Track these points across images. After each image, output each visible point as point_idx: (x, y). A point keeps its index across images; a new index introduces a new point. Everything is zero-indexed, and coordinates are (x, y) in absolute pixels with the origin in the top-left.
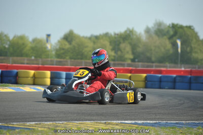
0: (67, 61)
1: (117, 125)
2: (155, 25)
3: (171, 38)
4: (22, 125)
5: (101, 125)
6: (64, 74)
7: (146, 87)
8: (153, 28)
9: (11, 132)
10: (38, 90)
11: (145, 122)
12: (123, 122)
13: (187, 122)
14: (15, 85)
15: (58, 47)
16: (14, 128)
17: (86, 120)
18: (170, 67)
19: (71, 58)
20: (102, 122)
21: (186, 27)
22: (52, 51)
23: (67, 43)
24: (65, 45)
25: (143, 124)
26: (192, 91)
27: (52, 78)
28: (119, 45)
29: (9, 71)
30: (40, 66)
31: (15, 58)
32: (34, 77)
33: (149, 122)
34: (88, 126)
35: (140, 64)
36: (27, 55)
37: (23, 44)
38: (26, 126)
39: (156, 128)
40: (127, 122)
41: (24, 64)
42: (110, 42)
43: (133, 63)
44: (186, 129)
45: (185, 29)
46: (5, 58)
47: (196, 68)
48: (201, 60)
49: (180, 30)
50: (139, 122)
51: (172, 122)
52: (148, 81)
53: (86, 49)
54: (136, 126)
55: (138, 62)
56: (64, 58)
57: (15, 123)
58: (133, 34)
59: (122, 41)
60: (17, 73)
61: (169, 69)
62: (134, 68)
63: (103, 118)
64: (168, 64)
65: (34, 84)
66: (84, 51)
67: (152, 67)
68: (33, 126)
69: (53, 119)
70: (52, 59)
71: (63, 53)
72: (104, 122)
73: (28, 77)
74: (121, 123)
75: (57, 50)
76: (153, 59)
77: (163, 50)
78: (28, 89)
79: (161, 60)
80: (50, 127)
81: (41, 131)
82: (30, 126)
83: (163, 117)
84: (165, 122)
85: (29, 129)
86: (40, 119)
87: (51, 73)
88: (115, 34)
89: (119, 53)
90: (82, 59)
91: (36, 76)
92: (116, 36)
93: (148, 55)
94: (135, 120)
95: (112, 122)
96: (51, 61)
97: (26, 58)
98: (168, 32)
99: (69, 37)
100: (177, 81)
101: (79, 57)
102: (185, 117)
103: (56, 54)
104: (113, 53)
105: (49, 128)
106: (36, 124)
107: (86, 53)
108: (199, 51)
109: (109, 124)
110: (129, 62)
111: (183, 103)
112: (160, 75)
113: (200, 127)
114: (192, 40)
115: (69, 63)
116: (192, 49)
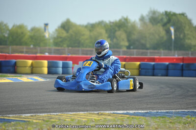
0: (64, 50)
1: (109, 115)
2: (149, 14)
3: (164, 25)
4: (18, 117)
5: (94, 115)
7: (140, 74)
8: (147, 16)
9: (6, 124)
10: (35, 80)
11: (137, 111)
12: (116, 112)
13: (177, 111)
14: (13, 75)
15: (55, 36)
16: (9, 121)
17: (80, 111)
19: (68, 46)
20: (95, 112)
21: (180, 14)
22: (50, 39)
23: (64, 32)
25: (134, 114)
26: (184, 78)
27: (49, 67)
28: (114, 33)
29: (7, 61)
30: (38, 55)
31: (14, 47)
32: (32, 66)
33: (140, 111)
34: (82, 117)
35: (135, 51)
36: (26, 44)
37: (22, 33)
38: (21, 118)
39: (147, 118)
40: (119, 112)
41: (22, 52)
42: (106, 31)
43: (128, 50)
44: (175, 118)
46: (5, 46)
47: (189, 54)
48: (195, 46)
49: (174, 18)
50: (131, 112)
51: (162, 111)
52: (141, 69)
54: (128, 116)
55: (133, 49)
56: (62, 46)
57: (11, 116)
58: (127, 22)
59: (117, 29)
60: (16, 63)
61: (162, 57)
62: (128, 56)
63: (96, 108)
64: (162, 51)
65: (32, 73)
66: (80, 39)
67: (147, 53)
68: (28, 118)
69: (48, 111)
70: (50, 47)
71: (61, 42)
72: (97, 112)
73: (26, 67)
74: (114, 113)
75: (55, 38)
76: (148, 46)
77: (157, 37)
78: (25, 79)
79: (156, 47)
80: (45, 119)
81: (36, 124)
82: (25, 118)
83: (154, 106)
84: (155, 111)
85: (24, 121)
86: (36, 110)
87: (48, 62)
88: (110, 22)
89: (115, 40)
90: (79, 47)
91: (34, 65)
92: (112, 24)
93: (143, 42)
94: (126, 110)
95: (105, 112)
96: (49, 49)
97: (25, 47)
98: (162, 19)
99: (66, 26)
100: (169, 68)
101: (76, 45)
102: (176, 106)
103: (54, 42)
105: (43, 120)
106: (32, 116)
107: (82, 41)
108: (192, 38)
109: (102, 114)
110: (125, 49)
111: (174, 91)
112: (153, 63)
113: (189, 116)
114: (185, 27)
115: (67, 51)
116: (184, 36)
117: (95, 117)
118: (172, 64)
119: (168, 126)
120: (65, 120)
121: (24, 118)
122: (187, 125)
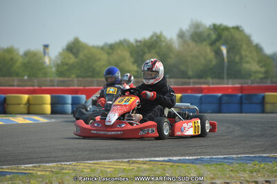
0: (73, 81)
1: (144, 163)
2: (191, 28)
3: (212, 43)
4: (15, 169)
5: (123, 164)
6: (69, 98)
8: (188, 31)
10: (36, 120)
11: (183, 158)
12: (153, 159)
13: (239, 156)
14: (3, 115)
15: (59, 62)
16: (3, 174)
17: (102, 159)
18: (213, 84)
19: (78, 76)
20: (124, 160)
21: (233, 28)
22: (51, 68)
23: (71, 56)
24: (70, 58)
25: (179, 161)
26: (244, 115)
27: (52, 104)
28: (142, 56)
30: (36, 88)
31: (1, 78)
32: (29, 103)
33: (187, 158)
34: (106, 166)
35: (172, 80)
36: (17, 75)
37: (12, 59)
38: (20, 170)
39: (197, 166)
40: (158, 159)
41: (13, 86)
42: (131, 53)
44: (237, 165)
45: (232, 31)
47: (248, 83)
49: (226, 33)
50: (175, 158)
51: (219, 156)
53: (98, 63)
54: (171, 164)
55: (170, 78)
56: (69, 77)
57: (5, 167)
58: (161, 41)
59: (146, 50)
60: (5, 99)
61: (212, 86)
63: (125, 155)
64: (210, 80)
65: (29, 113)
66: (95, 66)
67: (189, 84)
68: (30, 170)
69: (57, 159)
70: (52, 78)
71: (67, 70)
72: (127, 160)
73: (20, 104)
74: (150, 161)
75: (58, 66)
76: (190, 73)
77: (203, 61)
78: (20, 120)
79: (201, 75)
80: (53, 170)
81: (42, 176)
82: (26, 170)
83: (206, 151)
84: (209, 157)
85: (25, 173)
86: (40, 159)
87: (52, 97)
88: (137, 41)
90: (93, 77)
91: (31, 102)
92: (138, 44)
93: (183, 68)
94: (168, 156)
95: (138, 159)
96: (51, 81)
97: (16, 78)
98: (209, 36)
99: (74, 48)
100: (223, 102)
101: (90, 74)
102: (236, 150)
103: (57, 71)
104: (134, 68)
105: (52, 172)
106: (34, 167)
107: (98, 68)
108: (252, 61)
109: (133, 162)
111: (233, 131)
112: (200, 95)
113: (257, 162)
114: (241, 46)
115: (76, 82)
116: (241, 58)
117: (125, 166)
118: (227, 95)
119: (228, 175)
120: (82, 171)
121: (24, 170)
122: (255, 174)
